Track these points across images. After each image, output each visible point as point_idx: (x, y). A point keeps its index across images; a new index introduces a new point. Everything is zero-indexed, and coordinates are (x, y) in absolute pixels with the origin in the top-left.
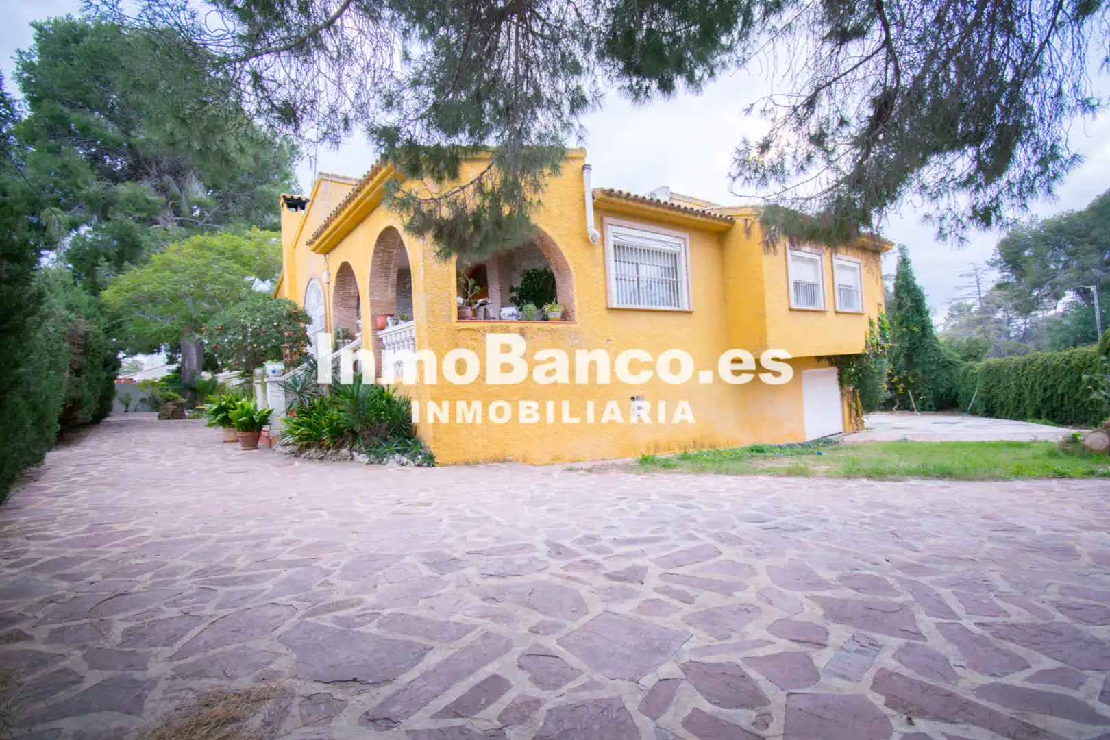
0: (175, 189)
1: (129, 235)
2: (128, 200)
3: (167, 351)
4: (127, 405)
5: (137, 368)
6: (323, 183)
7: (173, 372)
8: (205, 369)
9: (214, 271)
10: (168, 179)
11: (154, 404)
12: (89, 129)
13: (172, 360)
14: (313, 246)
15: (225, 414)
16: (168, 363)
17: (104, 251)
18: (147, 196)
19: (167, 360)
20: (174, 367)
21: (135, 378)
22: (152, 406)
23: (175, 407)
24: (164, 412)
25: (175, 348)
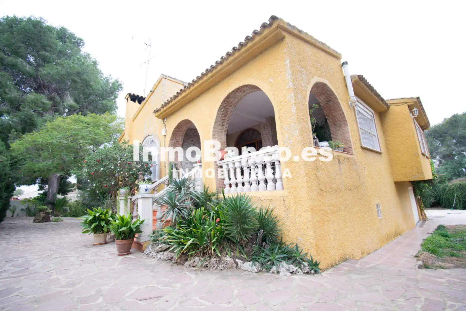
0: (58, 98)
1: (30, 119)
2: (33, 101)
3: (39, 183)
4: (13, 213)
5: (20, 193)
6: (163, 80)
7: (41, 194)
8: (59, 193)
9: (84, 133)
10: (54, 94)
11: (29, 213)
12: (16, 66)
13: (41, 188)
14: (157, 114)
15: (97, 223)
16: (39, 190)
17: (15, 127)
18: (43, 100)
19: (38, 188)
20: (42, 192)
21: (19, 198)
22: (27, 213)
23: (45, 215)
24: (38, 217)
25: (44, 182)
